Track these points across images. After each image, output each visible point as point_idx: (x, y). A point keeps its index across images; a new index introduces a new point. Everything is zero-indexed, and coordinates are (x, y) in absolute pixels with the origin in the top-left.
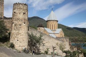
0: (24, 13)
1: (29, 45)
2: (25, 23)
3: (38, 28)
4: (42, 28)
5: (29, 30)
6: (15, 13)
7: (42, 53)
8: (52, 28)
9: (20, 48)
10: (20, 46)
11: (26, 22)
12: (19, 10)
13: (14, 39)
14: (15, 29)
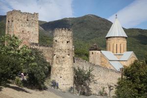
0: (68, 42)
1: (74, 83)
2: (69, 55)
3: (91, 52)
4: (97, 52)
5: (74, 62)
6: (56, 41)
7: (94, 94)
8: (115, 51)
9: (64, 87)
10: (63, 85)
11: (71, 53)
12: (61, 38)
13: (57, 75)
14: (56, 63)
